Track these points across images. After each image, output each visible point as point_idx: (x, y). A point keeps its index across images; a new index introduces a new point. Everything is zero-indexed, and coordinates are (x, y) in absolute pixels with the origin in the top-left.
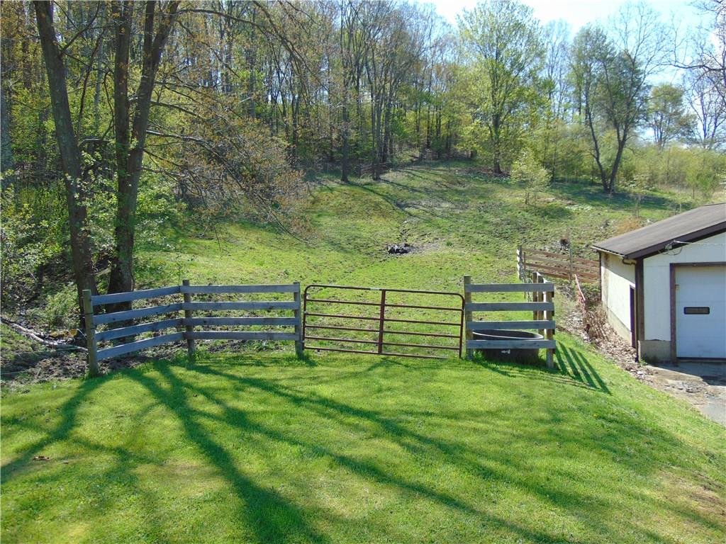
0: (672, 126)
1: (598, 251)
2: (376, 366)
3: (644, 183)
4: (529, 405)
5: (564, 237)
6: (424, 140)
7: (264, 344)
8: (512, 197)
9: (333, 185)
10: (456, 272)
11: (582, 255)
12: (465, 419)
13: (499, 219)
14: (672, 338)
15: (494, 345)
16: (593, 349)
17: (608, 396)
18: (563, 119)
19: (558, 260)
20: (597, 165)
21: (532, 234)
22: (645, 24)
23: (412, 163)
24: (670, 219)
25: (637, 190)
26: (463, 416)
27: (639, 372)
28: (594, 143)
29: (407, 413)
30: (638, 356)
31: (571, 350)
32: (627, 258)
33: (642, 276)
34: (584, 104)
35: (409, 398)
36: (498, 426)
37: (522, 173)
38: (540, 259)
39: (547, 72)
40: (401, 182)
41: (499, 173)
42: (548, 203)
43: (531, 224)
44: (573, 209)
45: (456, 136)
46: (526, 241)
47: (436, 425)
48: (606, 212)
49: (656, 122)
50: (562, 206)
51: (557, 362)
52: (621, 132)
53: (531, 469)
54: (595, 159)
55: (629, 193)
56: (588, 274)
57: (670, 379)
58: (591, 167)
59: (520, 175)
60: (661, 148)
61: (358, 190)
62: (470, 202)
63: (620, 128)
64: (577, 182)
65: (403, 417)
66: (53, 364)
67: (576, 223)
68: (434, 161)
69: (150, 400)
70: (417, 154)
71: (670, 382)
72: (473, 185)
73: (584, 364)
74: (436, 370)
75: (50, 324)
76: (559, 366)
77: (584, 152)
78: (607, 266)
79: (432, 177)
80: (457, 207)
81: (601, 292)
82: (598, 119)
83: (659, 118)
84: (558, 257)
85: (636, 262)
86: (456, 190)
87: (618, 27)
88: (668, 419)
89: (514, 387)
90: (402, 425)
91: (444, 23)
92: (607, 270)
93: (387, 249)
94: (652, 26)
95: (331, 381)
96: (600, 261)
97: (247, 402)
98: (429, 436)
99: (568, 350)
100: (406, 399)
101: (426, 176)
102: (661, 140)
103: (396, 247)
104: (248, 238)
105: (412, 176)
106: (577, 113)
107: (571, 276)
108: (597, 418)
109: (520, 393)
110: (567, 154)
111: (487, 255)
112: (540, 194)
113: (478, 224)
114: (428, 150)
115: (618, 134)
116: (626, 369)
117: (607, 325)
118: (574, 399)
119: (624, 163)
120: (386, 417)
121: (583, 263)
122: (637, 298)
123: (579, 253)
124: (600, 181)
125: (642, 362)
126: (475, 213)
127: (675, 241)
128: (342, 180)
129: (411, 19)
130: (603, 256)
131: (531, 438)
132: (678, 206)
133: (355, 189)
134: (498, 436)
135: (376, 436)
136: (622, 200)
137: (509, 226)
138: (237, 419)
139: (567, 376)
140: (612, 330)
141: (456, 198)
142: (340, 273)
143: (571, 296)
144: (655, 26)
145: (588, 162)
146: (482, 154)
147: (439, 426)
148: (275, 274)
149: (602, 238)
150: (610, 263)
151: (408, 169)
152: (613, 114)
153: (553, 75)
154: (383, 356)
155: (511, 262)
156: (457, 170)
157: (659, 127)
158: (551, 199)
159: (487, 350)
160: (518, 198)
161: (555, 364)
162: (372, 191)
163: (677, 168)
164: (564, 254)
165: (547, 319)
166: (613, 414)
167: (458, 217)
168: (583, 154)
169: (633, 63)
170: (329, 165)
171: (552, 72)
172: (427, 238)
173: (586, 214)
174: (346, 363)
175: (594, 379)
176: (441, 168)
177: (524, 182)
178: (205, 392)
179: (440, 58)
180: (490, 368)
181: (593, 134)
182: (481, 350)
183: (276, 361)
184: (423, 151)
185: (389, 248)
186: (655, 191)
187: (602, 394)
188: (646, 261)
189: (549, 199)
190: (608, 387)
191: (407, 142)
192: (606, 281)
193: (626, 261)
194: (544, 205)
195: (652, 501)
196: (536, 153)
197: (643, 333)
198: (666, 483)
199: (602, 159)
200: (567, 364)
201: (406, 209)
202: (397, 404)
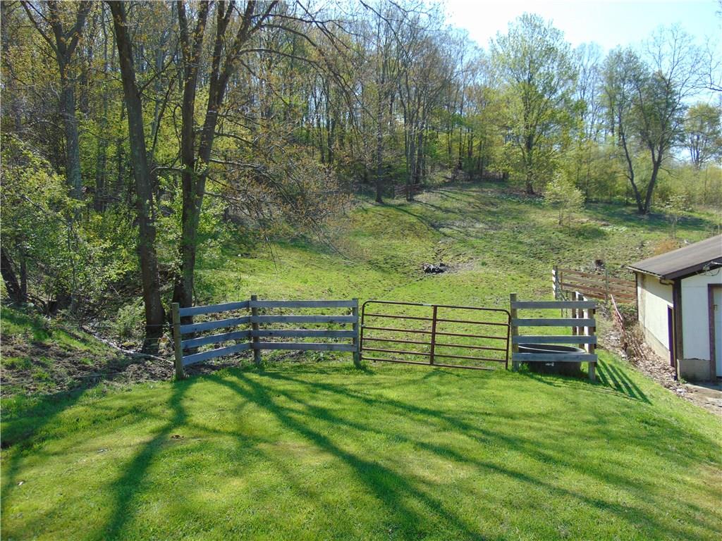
0: (709, 145)
1: (634, 272)
2: (430, 375)
3: (680, 204)
4: (576, 409)
5: (599, 257)
6: (456, 162)
7: (322, 355)
8: (546, 218)
9: (368, 206)
10: (492, 292)
11: (617, 275)
12: (519, 419)
13: (532, 240)
14: (711, 358)
15: (539, 358)
16: (632, 367)
17: (649, 406)
18: (595, 139)
19: (594, 280)
20: (632, 186)
21: (566, 254)
22: (680, 47)
23: (445, 184)
24: (708, 240)
25: (673, 211)
26: (518, 416)
27: (678, 390)
28: (628, 164)
29: (467, 413)
30: (677, 375)
31: (611, 366)
32: (665, 279)
33: (680, 296)
34: (617, 126)
35: (467, 401)
36: (550, 425)
37: (557, 194)
38: (575, 279)
39: (579, 94)
40: (434, 203)
41: (532, 194)
42: (582, 223)
43: (566, 245)
44: (608, 229)
45: (488, 157)
46: (560, 261)
47: (495, 422)
48: (642, 233)
49: (692, 142)
50: (596, 227)
51: (599, 375)
52: (657, 155)
53: (585, 457)
54: (629, 180)
55: (665, 213)
56: (623, 295)
57: (711, 397)
58: (625, 188)
59: (554, 196)
60: (698, 169)
61: (392, 211)
62: (504, 223)
63: (655, 148)
64: (611, 203)
65: (466, 416)
66: (139, 369)
67: (611, 243)
68: (467, 182)
69: (239, 399)
70: (449, 174)
71: (710, 399)
72: (506, 206)
73: (624, 378)
74: (486, 380)
75: (120, 334)
76: (601, 378)
77: (618, 173)
78: (643, 287)
79: (465, 198)
80: (491, 228)
81: (637, 312)
82: (632, 139)
83: (696, 137)
84: (593, 277)
85: (674, 283)
86: (489, 211)
87: (651, 50)
88: (707, 428)
89: (559, 395)
90: (466, 421)
91: (476, 48)
92: (644, 290)
93: (423, 268)
94: (687, 49)
95: (393, 387)
96: (637, 282)
97: (324, 401)
98: (491, 431)
99: (608, 366)
100: (464, 402)
101: (460, 197)
102: (698, 161)
103: (432, 267)
104: (291, 258)
105: (445, 197)
106: (610, 134)
107: (607, 296)
108: (640, 422)
109: (567, 400)
110: (601, 174)
111: (522, 275)
112: (573, 215)
113: (512, 245)
114: (460, 171)
115: (653, 155)
116: (665, 387)
117: (644, 344)
118: (618, 406)
119: (659, 185)
120: (451, 416)
121: (618, 284)
122: (675, 317)
123: (614, 273)
124: (635, 202)
125: (682, 381)
126: (509, 234)
127: (712, 262)
128: (376, 201)
129: (444, 45)
130: (639, 276)
131: (582, 436)
132: (716, 227)
133: (389, 210)
134: (551, 433)
135: (445, 429)
136: (658, 221)
137: (543, 247)
138: (322, 414)
139: (609, 388)
140: (650, 349)
141: (490, 219)
142: (380, 291)
143: (607, 316)
144: (690, 49)
145: (621, 183)
146: (514, 175)
147: (499, 423)
148: (319, 292)
149: (638, 259)
150: (647, 284)
151: (441, 190)
152: (647, 135)
153: (585, 97)
154: (435, 367)
155: (545, 282)
156: (490, 192)
157: (695, 148)
158: (585, 220)
159: (531, 362)
160: (551, 219)
161: (597, 377)
162: (406, 211)
163: (715, 189)
164: (599, 274)
165: (589, 334)
166: (654, 420)
167: (492, 237)
168: (616, 174)
169: (668, 86)
170: (364, 186)
171: (584, 94)
172: (461, 258)
173: (621, 235)
174: (401, 372)
175: (635, 392)
176: (474, 189)
177: (558, 203)
178: (285, 393)
179: (471, 82)
180: (536, 379)
181: (627, 155)
182: (526, 362)
183: (337, 370)
184: (455, 172)
185: (425, 268)
186: (691, 211)
187: (643, 403)
188: (683, 281)
189: (583, 219)
190: (648, 398)
191: (439, 164)
192: (643, 301)
193: (663, 281)
194: (578, 226)
195: (692, 485)
196: (569, 173)
197: (682, 352)
198: (705, 473)
199: (636, 180)
200: (608, 377)
201: (441, 229)
202: (457, 406)
